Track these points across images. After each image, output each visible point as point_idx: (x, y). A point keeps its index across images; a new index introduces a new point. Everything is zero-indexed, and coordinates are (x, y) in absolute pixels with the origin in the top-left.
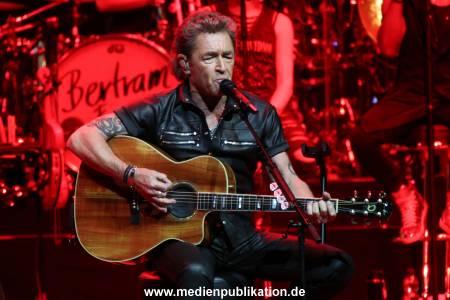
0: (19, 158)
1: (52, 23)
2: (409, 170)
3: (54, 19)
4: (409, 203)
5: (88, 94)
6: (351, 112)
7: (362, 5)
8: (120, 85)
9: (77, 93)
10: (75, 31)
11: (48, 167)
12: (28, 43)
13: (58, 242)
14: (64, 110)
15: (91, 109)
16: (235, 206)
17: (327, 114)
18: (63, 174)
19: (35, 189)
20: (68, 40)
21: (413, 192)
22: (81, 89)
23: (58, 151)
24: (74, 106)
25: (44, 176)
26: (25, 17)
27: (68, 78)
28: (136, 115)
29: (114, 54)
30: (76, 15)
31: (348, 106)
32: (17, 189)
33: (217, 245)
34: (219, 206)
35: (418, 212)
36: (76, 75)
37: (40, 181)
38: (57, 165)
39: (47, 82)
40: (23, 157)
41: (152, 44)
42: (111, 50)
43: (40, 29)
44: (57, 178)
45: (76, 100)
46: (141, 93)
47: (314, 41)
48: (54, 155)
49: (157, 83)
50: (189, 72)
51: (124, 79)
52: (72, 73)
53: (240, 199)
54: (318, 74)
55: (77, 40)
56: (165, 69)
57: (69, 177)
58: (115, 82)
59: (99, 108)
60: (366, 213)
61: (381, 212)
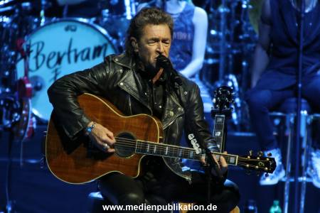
1: (26, 7)
3: (27, 4)
5: (49, 60)
6: (236, 84)
8: (72, 55)
9: (40, 58)
10: (42, 13)
12: (6, 20)
15: (50, 71)
16: (163, 153)
18: (30, 117)
19: (9, 126)
22: (44, 56)
24: (38, 67)
25: (17, 117)
27: (36, 46)
29: (69, 32)
30: (44, 2)
31: (235, 80)
34: (151, 151)
36: (41, 45)
37: (13, 121)
40: (2, 103)
42: (67, 29)
43: (17, 11)
44: (25, 119)
45: (39, 64)
46: (87, 61)
49: (99, 55)
50: (137, 50)
51: (75, 50)
52: (38, 43)
53: (167, 148)
55: (43, 20)
56: (106, 45)
57: (34, 119)
58: (69, 52)
59: (56, 70)
60: (257, 167)
61: (268, 168)
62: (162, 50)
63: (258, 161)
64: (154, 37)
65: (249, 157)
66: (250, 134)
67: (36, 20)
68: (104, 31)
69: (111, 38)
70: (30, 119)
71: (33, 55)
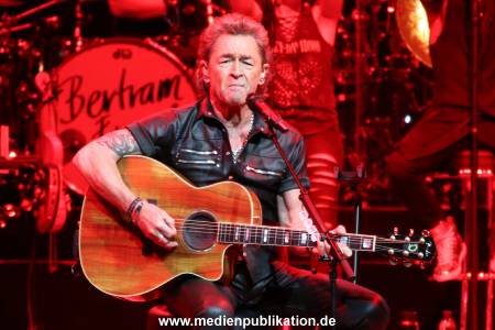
0: (12, 174)
1: (52, 22)
3: (54, 19)
4: (446, 239)
5: (90, 104)
8: (126, 95)
9: (77, 102)
10: (77, 31)
11: (44, 184)
12: (24, 44)
13: (53, 269)
14: (63, 122)
15: (93, 121)
16: (259, 240)
18: (62, 193)
19: (29, 209)
21: (451, 228)
22: (82, 99)
23: (55, 167)
24: (73, 117)
25: (40, 195)
27: (69, 84)
28: (152, 132)
29: (120, 60)
30: (79, 15)
32: (9, 208)
33: (238, 282)
34: (242, 238)
35: (457, 250)
36: (77, 82)
37: (35, 200)
38: (54, 184)
39: (46, 89)
40: (17, 173)
41: (164, 49)
42: (117, 55)
43: (38, 28)
44: (54, 197)
45: (76, 110)
46: (149, 105)
47: (346, 54)
48: (52, 171)
49: (167, 94)
50: (209, 80)
51: (131, 88)
52: (73, 79)
53: (266, 232)
54: (349, 89)
55: (79, 43)
56: (177, 78)
58: (122, 90)
59: (102, 120)
60: (406, 252)
61: (424, 253)
63: (407, 244)
65: (393, 237)
66: (403, 208)
67: (69, 43)
71: (64, 97)
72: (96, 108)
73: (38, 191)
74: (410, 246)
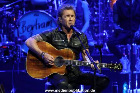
0: (7, 47)
2: (124, 52)
3: (18, 6)
5: (28, 29)
6: (107, 34)
7: (111, 3)
8: (38, 26)
9: (24, 28)
10: (24, 9)
12: (10, 13)
14: (21, 33)
15: (29, 33)
16: (75, 64)
17: (100, 35)
19: (12, 57)
20: (22, 12)
22: (26, 27)
24: (23, 32)
25: (15, 53)
26: (9, 5)
28: (46, 35)
30: (24, 5)
31: (106, 32)
32: (7, 57)
34: (70, 64)
36: (24, 22)
40: (9, 47)
41: (47, 13)
42: (35, 15)
43: (13, 9)
45: (24, 30)
46: (44, 28)
47: (96, 13)
49: (49, 25)
50: (61, 22)
51: (39, 24)
52: (23, 22)
53: (77, 62)
55: (25, 12)
56: (51, 21)
57: (22, 53)
58: (36, 25)
59: (31, 33)
60: (115, 68)
61: (120, 68)
62: (71, 20)
63: (115, 66)
64: (68, 14)
65: (111, 64)
68: (50, 15)
69: (53, 18)
70: (21, 54)
71: (21, 27)
72: (30, 29)
73: (14, 52)
74: (116, 66)
